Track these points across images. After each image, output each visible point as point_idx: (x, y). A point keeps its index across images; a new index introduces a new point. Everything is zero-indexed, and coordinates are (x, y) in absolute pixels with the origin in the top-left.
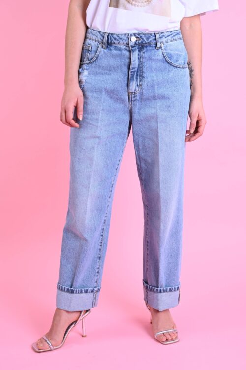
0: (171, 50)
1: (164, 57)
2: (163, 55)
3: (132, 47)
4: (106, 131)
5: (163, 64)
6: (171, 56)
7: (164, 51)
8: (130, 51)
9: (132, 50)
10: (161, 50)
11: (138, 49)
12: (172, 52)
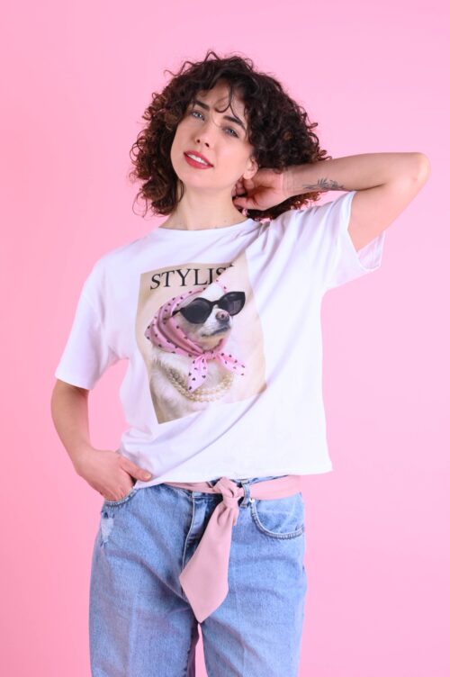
0: (268, 509)
1: (254, 521)
2: (253, 517)
3: (197, 499)
4: (147, 628)
5: (250, 533)
6: (265, 519)
7: (254, 510)
8: (191, 503)
9: (196, 505)
10: (249, 508)
11: (206, 505)
12: (269, 513)
